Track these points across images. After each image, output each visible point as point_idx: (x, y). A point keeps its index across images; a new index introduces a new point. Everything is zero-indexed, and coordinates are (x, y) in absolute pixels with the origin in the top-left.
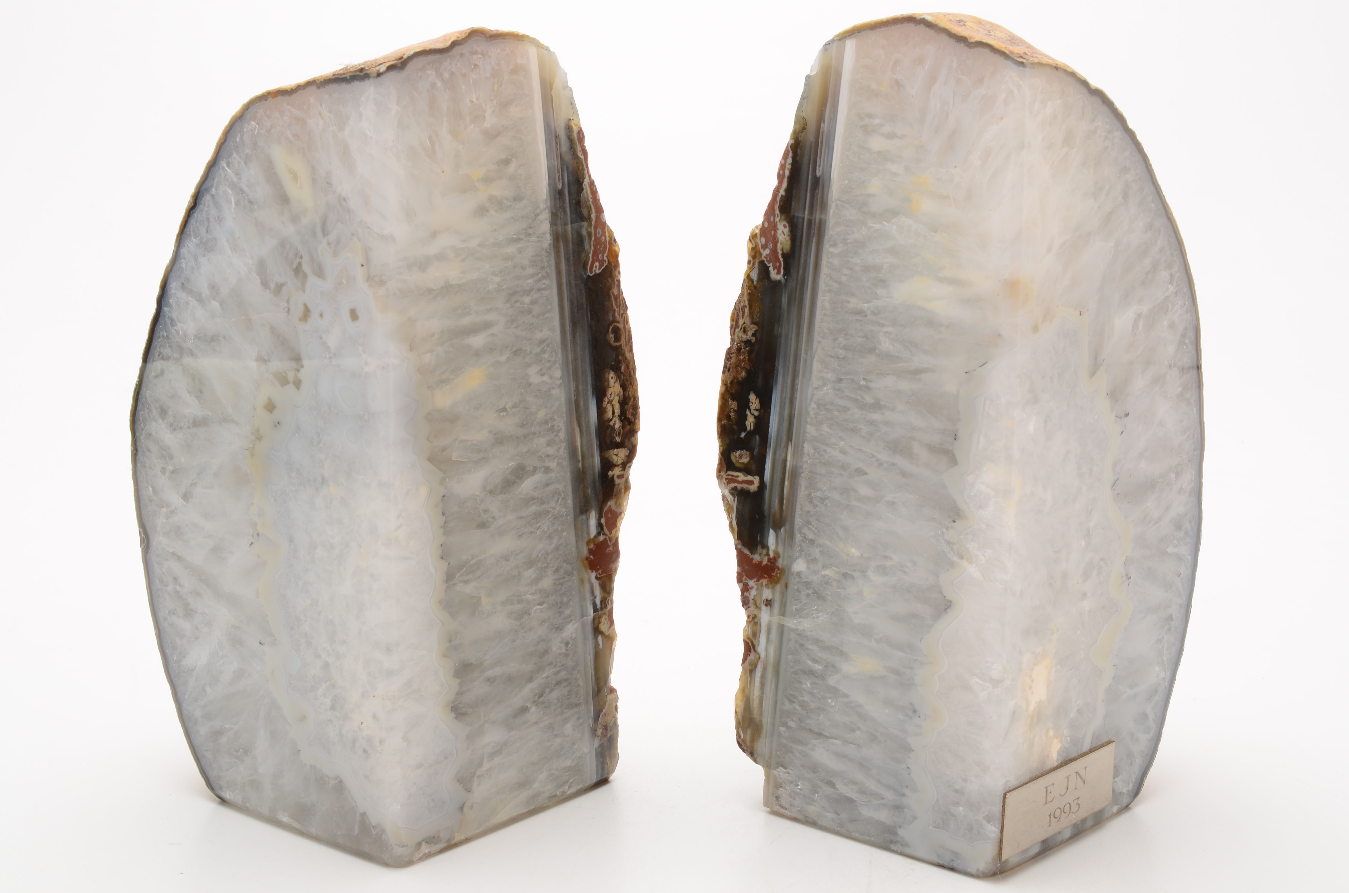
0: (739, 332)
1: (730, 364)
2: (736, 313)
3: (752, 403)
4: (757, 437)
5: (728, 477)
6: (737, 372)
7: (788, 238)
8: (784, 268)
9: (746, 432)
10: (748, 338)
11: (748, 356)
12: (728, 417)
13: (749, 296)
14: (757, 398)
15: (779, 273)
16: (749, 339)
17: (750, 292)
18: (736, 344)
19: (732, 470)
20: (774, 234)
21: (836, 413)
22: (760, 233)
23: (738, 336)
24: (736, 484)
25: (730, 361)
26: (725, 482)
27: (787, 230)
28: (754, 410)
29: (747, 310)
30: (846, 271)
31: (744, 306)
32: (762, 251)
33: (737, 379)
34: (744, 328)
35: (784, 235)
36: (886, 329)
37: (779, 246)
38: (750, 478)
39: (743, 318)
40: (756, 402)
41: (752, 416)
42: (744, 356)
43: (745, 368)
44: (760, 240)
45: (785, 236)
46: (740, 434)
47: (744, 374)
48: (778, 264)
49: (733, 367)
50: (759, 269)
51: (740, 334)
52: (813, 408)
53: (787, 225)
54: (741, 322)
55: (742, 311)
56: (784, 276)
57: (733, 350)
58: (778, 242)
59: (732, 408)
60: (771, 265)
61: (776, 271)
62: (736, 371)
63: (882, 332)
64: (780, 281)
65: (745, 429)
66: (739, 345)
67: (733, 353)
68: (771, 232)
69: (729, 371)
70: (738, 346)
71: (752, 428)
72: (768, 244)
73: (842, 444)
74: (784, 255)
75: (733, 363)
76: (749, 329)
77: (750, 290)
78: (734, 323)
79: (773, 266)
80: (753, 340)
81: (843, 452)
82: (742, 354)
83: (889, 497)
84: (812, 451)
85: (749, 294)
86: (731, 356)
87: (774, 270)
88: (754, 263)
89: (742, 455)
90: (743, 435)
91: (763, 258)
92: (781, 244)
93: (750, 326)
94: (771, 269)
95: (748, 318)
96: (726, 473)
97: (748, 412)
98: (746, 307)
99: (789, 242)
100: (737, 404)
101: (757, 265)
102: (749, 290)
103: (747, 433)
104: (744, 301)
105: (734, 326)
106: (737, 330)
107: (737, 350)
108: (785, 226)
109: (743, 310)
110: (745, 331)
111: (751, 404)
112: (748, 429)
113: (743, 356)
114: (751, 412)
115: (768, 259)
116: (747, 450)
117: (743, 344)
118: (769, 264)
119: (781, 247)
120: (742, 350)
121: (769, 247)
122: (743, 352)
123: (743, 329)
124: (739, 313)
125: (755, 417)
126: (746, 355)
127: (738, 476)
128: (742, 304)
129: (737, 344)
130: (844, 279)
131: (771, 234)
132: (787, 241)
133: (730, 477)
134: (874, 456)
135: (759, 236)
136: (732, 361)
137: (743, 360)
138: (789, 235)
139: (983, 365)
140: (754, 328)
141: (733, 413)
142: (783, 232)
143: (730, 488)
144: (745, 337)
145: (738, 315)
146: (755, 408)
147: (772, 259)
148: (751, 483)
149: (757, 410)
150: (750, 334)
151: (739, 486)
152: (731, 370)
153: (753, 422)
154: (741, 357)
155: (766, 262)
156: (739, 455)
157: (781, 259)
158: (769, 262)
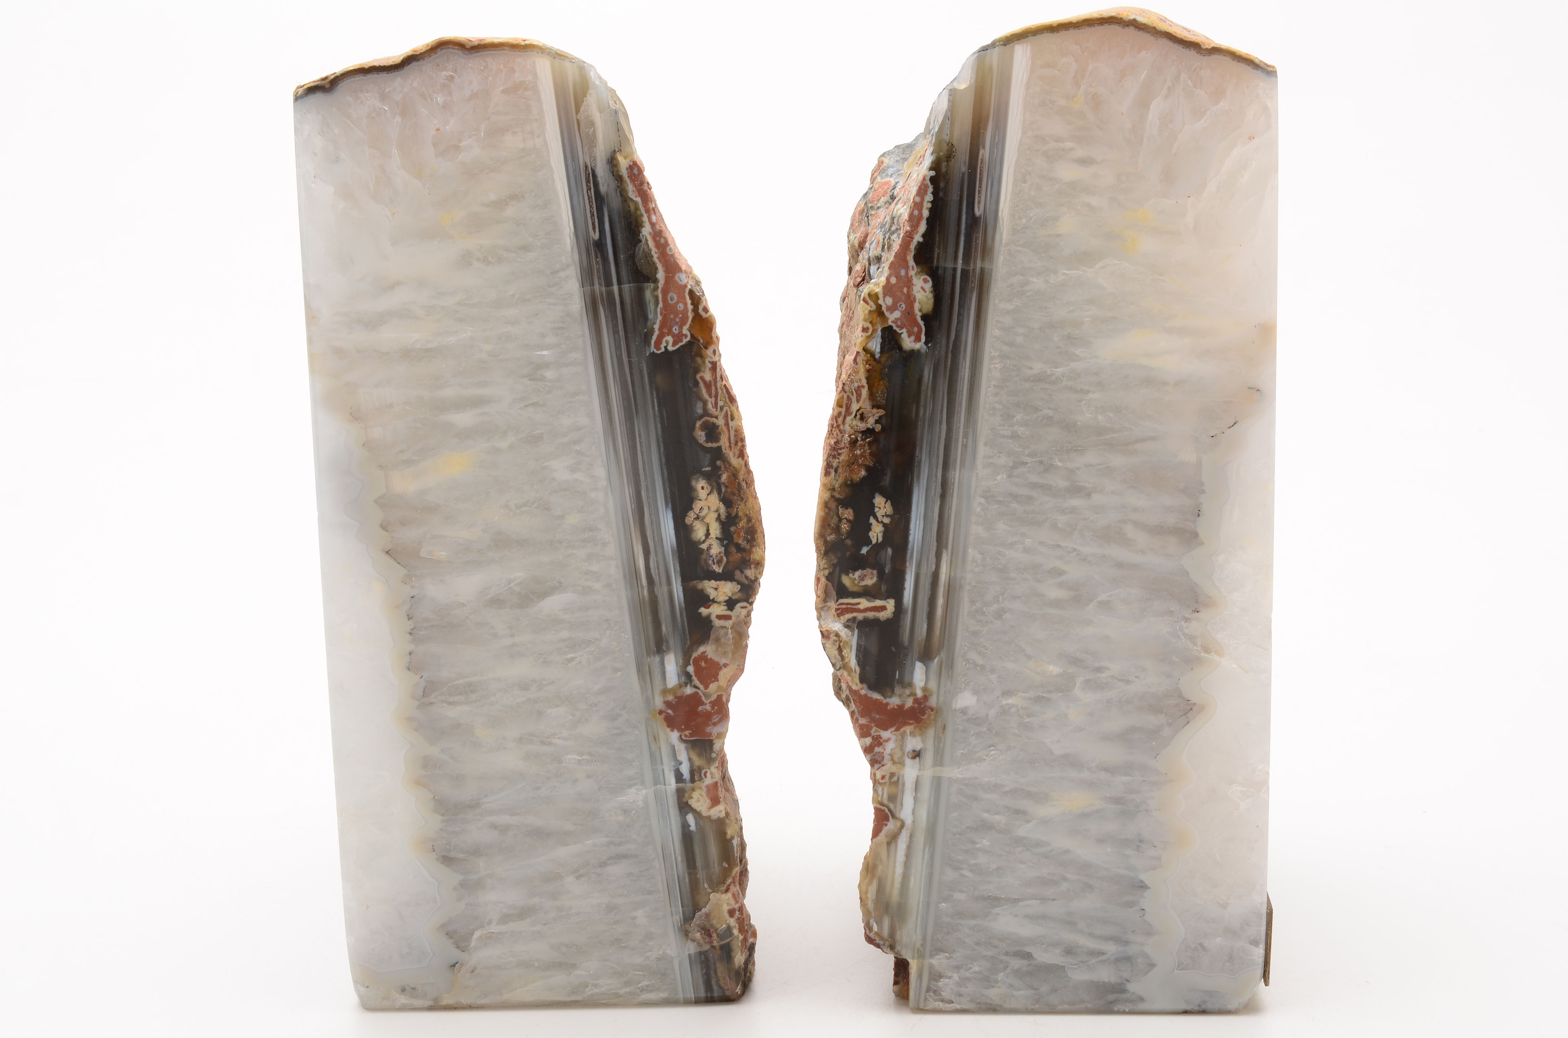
0: (852, 420)
1: (839, 462)
2: (845, 396)
3: (880, 508)
4: (890, 551)
5: (840, 607)
6: (852, 471)
7: (931, 296)
8: (926, 335)
9: (870, 546)
10: (869, 426)
11: (869, 449)
12: (837, 529)
13: (867, 373)
14: (887, 501)
15: (918, 339)
16: (871, 427)
17: (870, 368)
18: (847, 435)
19: (847, 597)
20: (908, 292)
21: (1014, 505)
22: (883, 292)
23: (850, 426)
24: (855, 614)
25: (839, 459)
26: (835, 614)
27: (929, 286)
28: (883, 516)
29: (865, 392)
30: (1020, 330)
31: (859, 387)
32: (887, 314)
33: (852, 481)
34: (862, 415)
35: (925, 292)
36: (1091, 396)
37: (917, 306)
38: (878, 603)
39: (858, 401)
40: (886, 505)
41: (879, 524)
42: (862, 450)
43: (865, 465)
44: (884, 301)
45: (927, 293)
46: (861, 550)
47: (863, 473)
48: (916, 329)
49: (843, 466)
50: (882, 337)
51: (854, 423)
52: (980, 503)
53: (929, 279)
54: (855, 407)
55: (857, 393)
56: (926, 343)
57: (843, 444)
58: (915, 301)
59: (845, 518)
60: (904, 331)
61: (913, 338)
62: (850, 470)
63: (1086, 400)
64: (919, 351)
65: (868, 541)
66: (853, 436)
67: (844, 448)
68: (903, 289)
69: (836, 471)
70: (851, 438)
71: (880, 539)
72: (898, 305)
73: (1028, 541)
74: (924, 317)
75: (843, 460)
76: (870, 415)
77: (870, 365)
78: (843, 410)
79: (907, 332)
80: (878, 428)
81: (1026, 551)
82: (859, 448)
83: (1103, 597)
84: (979, 557)
85: (868, 371)
86: (840, 451)
87: (909, 337)
88: (874, 331)
89: (866, 575)
90: (864, 550)
91: (890, 323)
92: (919, 303)
93: (871, 411)
94: (905, 336)
95: (868, 401)
96: (837, 601)
97: (872, 520)
98: (863, 387)
99: (931, 301)
100: (854, 512)
101: (879, 333)
102: (867, 366)
103: (871, 548)
104: (860, 380)
105: (843, 414)
106: (849, 419)
107: (849, 444)
108: (925, 281)
109: (859, 392)
110: (862, 418)
111: (876, 510)
112: (874, 541)
113: (860, 450)
114: (877, 520)
115: (899, 323)
116: (873, 568)
117: (861, 435)
118: (900, 330)
119: (920, 307)
120: (859, 443)
121: (900, 309)
122: (860, 445)
123: (858, 416)
124: (851, 396)
125: (885, 525)
126: (867, 448)
127: (859, 604)
128: (856, 385)
129: (849, 436)
130: (1019, 340)
131: (902, 291)
132: (929, 299)
133: (844, 606)
134: (1075, 550)
135: (881, 296)
136: (842, 458)
137: (862, 455)
138: (931, 292)
139: (1233, 425)
140: (878, 413)
141: (846, 524)
142: (922, 288)
143: (844, 620)
144: (862, 426)
145: (849, 398)
146: (884, 514)
147: (906, 323)
148: (883, 608)
149: (887, 516)
150: (871, 421)
151: (860, 616)
152: (840, 470)
153: (880, 533)
154: (858, 452)
155: (895, 328)
156: (859, 577)
157: (922, 323)
158: (901, 328)
